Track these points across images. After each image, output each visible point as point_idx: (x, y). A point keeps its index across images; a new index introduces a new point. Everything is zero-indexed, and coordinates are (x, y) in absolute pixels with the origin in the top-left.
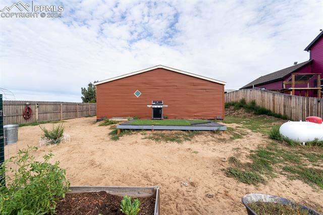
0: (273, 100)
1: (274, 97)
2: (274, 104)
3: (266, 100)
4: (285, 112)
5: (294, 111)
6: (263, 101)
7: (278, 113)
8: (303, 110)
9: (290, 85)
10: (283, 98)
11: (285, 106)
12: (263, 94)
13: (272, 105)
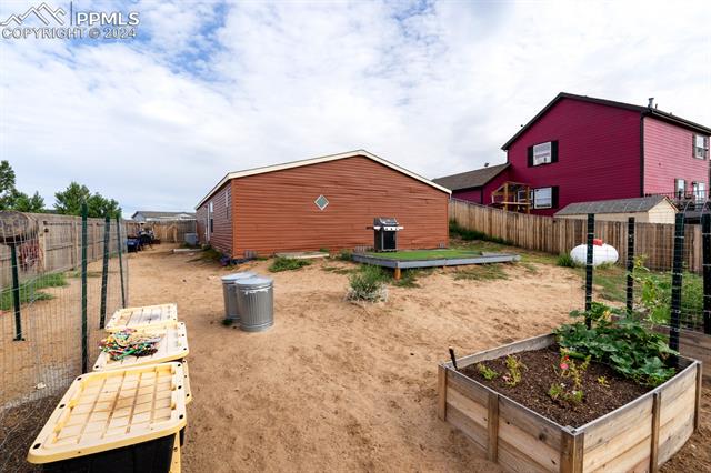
0: (490, 219)
1: (490, 215)
2: (491, 224)
3: (477, 218)
4: (508, 235)
5: (521, 234)
6: (472, 219)
7: (498, 236)
8: (534, 233)
9: (502, 198)
10: (505, 216)
11: (508, 228)
12: (472, 209)
13: (487, 225)
